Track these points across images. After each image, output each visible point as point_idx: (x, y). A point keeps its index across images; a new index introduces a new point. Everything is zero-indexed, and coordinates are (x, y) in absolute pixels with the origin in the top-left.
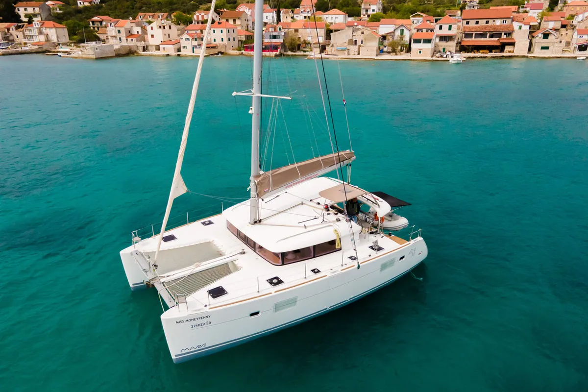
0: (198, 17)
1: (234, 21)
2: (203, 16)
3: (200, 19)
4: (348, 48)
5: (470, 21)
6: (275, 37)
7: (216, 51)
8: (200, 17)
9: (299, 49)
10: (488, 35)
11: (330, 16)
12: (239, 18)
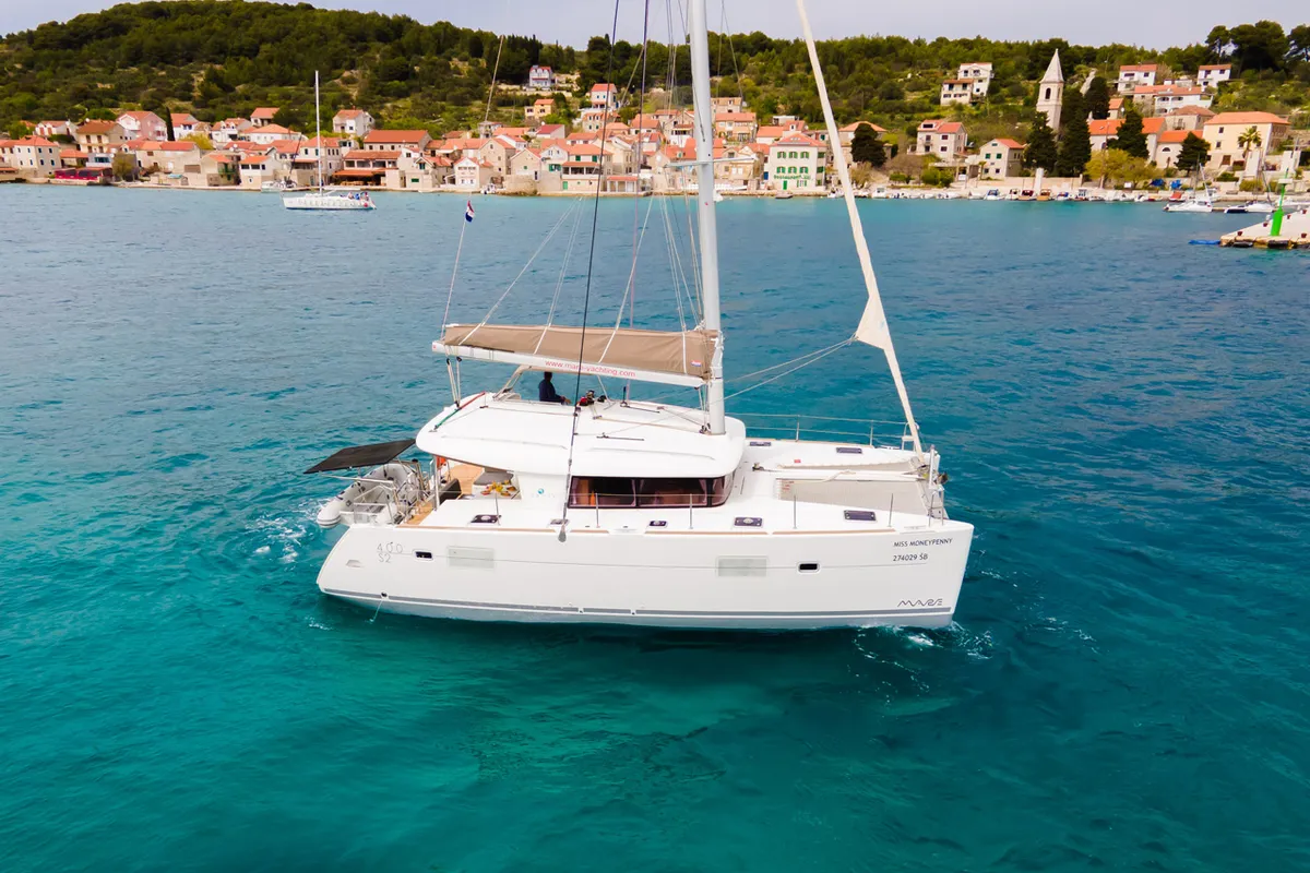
0: (42, 130)
1: (99, 138)
2: (50, 129)
3: (47, 133)
4: (185, 175)
5: (374, 145)
6: (101, 160)
7: (13, 177)
8: (46, 130)
9: (137, 178)
10: (371, 163)
11: (263, 136)
12: (106, 135)
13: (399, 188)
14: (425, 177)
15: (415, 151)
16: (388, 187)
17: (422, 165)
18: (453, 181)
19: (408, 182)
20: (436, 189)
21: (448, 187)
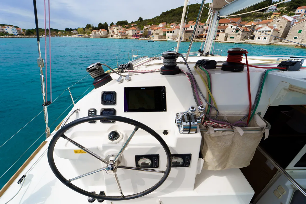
6: (142, 32)
13: (223, 41)
14: (238, 36)
15: (234, 25)
16: (219, 40)
17: (237, 31)
18: (252, 38)
19: (228, 38)
20: (242, 41)
21: (249, 41)
